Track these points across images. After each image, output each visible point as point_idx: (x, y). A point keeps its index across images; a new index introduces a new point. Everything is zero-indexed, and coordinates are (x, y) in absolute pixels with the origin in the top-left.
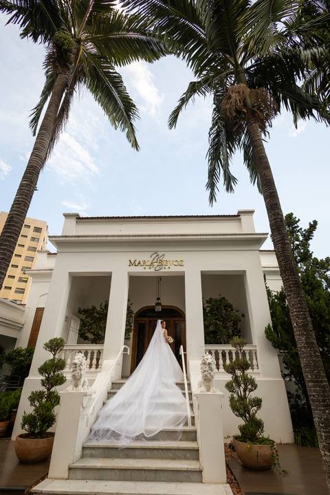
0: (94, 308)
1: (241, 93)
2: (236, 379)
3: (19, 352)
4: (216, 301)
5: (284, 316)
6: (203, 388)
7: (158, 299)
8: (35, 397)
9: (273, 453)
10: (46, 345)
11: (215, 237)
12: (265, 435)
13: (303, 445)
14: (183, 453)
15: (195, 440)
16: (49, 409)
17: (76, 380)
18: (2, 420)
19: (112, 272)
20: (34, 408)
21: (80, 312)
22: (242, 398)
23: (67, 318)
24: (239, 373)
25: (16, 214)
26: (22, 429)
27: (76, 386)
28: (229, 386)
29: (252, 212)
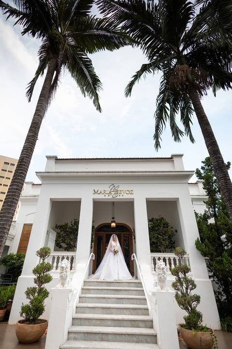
0: (67, 225)
1: (185, 71)
2: (179, 280)
3: (11, 257)
4: (157, 220)
5: (209, 232)
6: (159, 287)
7: (113, 218)
8: (30, 292)
9: (213, 339)
10: (37, 252)
11: (156, 173)
12: (203, 324)
13: (228, 331)
14: (145, 338)
15: (152, 327)
16: (41, 302)
17: (63, 279)
18: (1, 309)
19: (81, 199)
20: (29, 300)
21: (57, 227)
22: (184, 295)
23: (48, 231)
24: (181, 275)
25: (25, 157)
26: (21, 316)
27: (63, 284)
28: (174, 285)
29: (182, 156)
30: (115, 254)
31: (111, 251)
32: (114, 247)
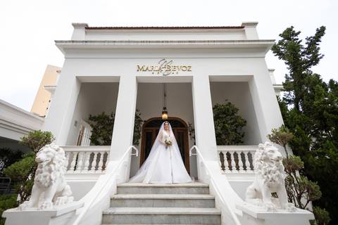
0: (104, 114)
7: (165, 108)
19: (119, 77)
21: (91, 118)
23: (76, 122)
29: (256, 24)
30: (166, 148)
31: (161, 143)
32: (166, 137)
